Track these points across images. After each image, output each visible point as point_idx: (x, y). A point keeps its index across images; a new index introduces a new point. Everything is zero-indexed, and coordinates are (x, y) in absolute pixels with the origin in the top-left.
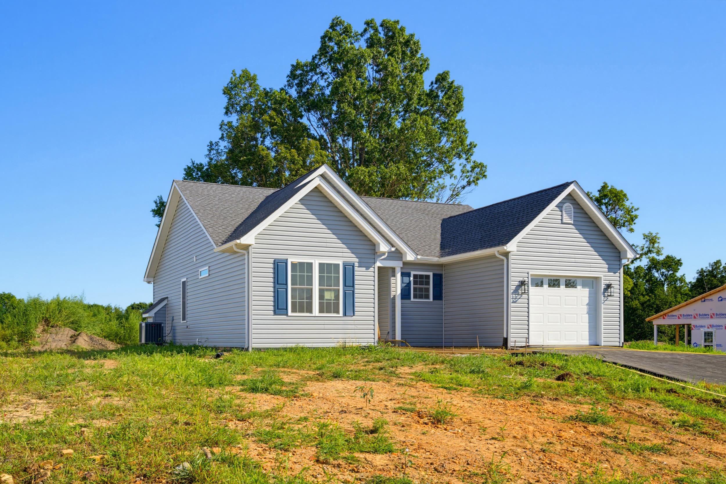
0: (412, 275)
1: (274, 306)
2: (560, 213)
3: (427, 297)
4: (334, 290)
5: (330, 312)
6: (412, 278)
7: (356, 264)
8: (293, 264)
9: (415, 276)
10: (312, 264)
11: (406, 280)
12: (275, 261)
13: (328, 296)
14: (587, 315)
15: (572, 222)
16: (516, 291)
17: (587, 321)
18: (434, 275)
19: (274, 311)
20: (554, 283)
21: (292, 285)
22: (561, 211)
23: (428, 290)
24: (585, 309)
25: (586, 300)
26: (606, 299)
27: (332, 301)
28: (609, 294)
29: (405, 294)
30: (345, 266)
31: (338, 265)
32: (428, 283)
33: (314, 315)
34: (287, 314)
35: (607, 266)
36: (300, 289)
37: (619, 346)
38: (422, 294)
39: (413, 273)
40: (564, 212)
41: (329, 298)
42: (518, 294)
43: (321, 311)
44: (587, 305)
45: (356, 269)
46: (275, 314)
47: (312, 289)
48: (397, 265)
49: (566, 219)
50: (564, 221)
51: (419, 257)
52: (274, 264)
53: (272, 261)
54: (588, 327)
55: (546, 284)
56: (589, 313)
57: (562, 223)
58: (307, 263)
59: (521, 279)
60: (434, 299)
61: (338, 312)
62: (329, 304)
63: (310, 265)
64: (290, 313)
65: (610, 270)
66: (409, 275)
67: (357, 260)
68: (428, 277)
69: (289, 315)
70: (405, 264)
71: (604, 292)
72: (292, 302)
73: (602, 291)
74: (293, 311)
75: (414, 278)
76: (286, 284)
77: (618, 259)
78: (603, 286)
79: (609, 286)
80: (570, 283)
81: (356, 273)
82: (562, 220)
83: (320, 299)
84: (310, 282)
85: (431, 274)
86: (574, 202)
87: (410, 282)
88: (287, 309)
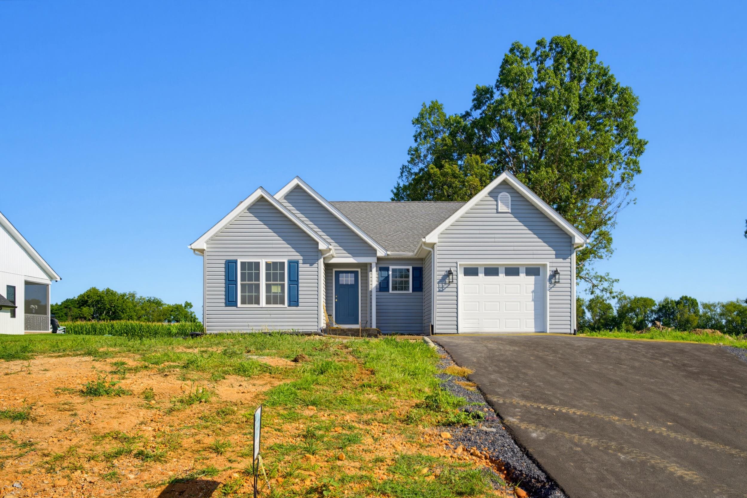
0: (391, 270)
1: (225, 299)
2: (495, 203)
3: (407, 288)
4: (280, 284)
5: (277, 303)
6: (390, 273)
7: (301, 261)
8: (242, 263)
9: (394, 270)
10: (259, 263)
11: (385, 274)
12: (226, 262)
13: (275, 289)
14: (533, 303)
15: (510, 211)
16: (442, 280)
17: (533, 308)
18: (413, 268)
19: (226, 303)
20: (491, 271)
21: (241, 281)
22: (497, 201)
23: (407, 282)
24: (530, 296)
25: (532, 288)
26: (552, 286)
27: (279, 294)
28: (557, 280)
29: (383, 287)
30: (290, 262)
31: (284, 263)
32: (408, 277)
33: (261, 306)
34: (236, 306)
35: (554, 252)
36: (249, 285)
37: (570, 334)
38: (401, 286)
39: (391, 267)
40: (499, 202)
41: (276, 291)
42: (445, 284)
43: (268, 302)
44: (532, 292)
45: (300, 265)
46: (226, 306)
47: (259, 284)
48: (373, 260)
49: (502, 208)
50: (500, 210)
51: (389, 253)
52: (225, 264)
53: (224, 262)
54: (533, 314)
55: (481, 273)
56: (535, 300)
57: (498, 213)
58: (255, 263)
59: (448, 269)
60: (413, 291)
61: (284, 304)
62: (275, 297)
63: (257, 264)
64: (239, 304)
65: (557, 256)
66: (387, 269)
67: (301, 258)
68: (408, 270)
69: (238, 306)
70: (379, 259)
71: (550, 279)
72: (242, 296)
73: (548, 277)
74: (243, 302)
75: (393, 272)
76: (236, 281)
77: (569, 244)
78: (549, 273)
79: (556, 273)
80: (512, 271)
81: (300, 269)
82: (497, 209)
83: (267, 292)
84: (258, 278)
85: (411, 268)
86: (511, 191)
87: (389, 275)
88: (236, 302)
